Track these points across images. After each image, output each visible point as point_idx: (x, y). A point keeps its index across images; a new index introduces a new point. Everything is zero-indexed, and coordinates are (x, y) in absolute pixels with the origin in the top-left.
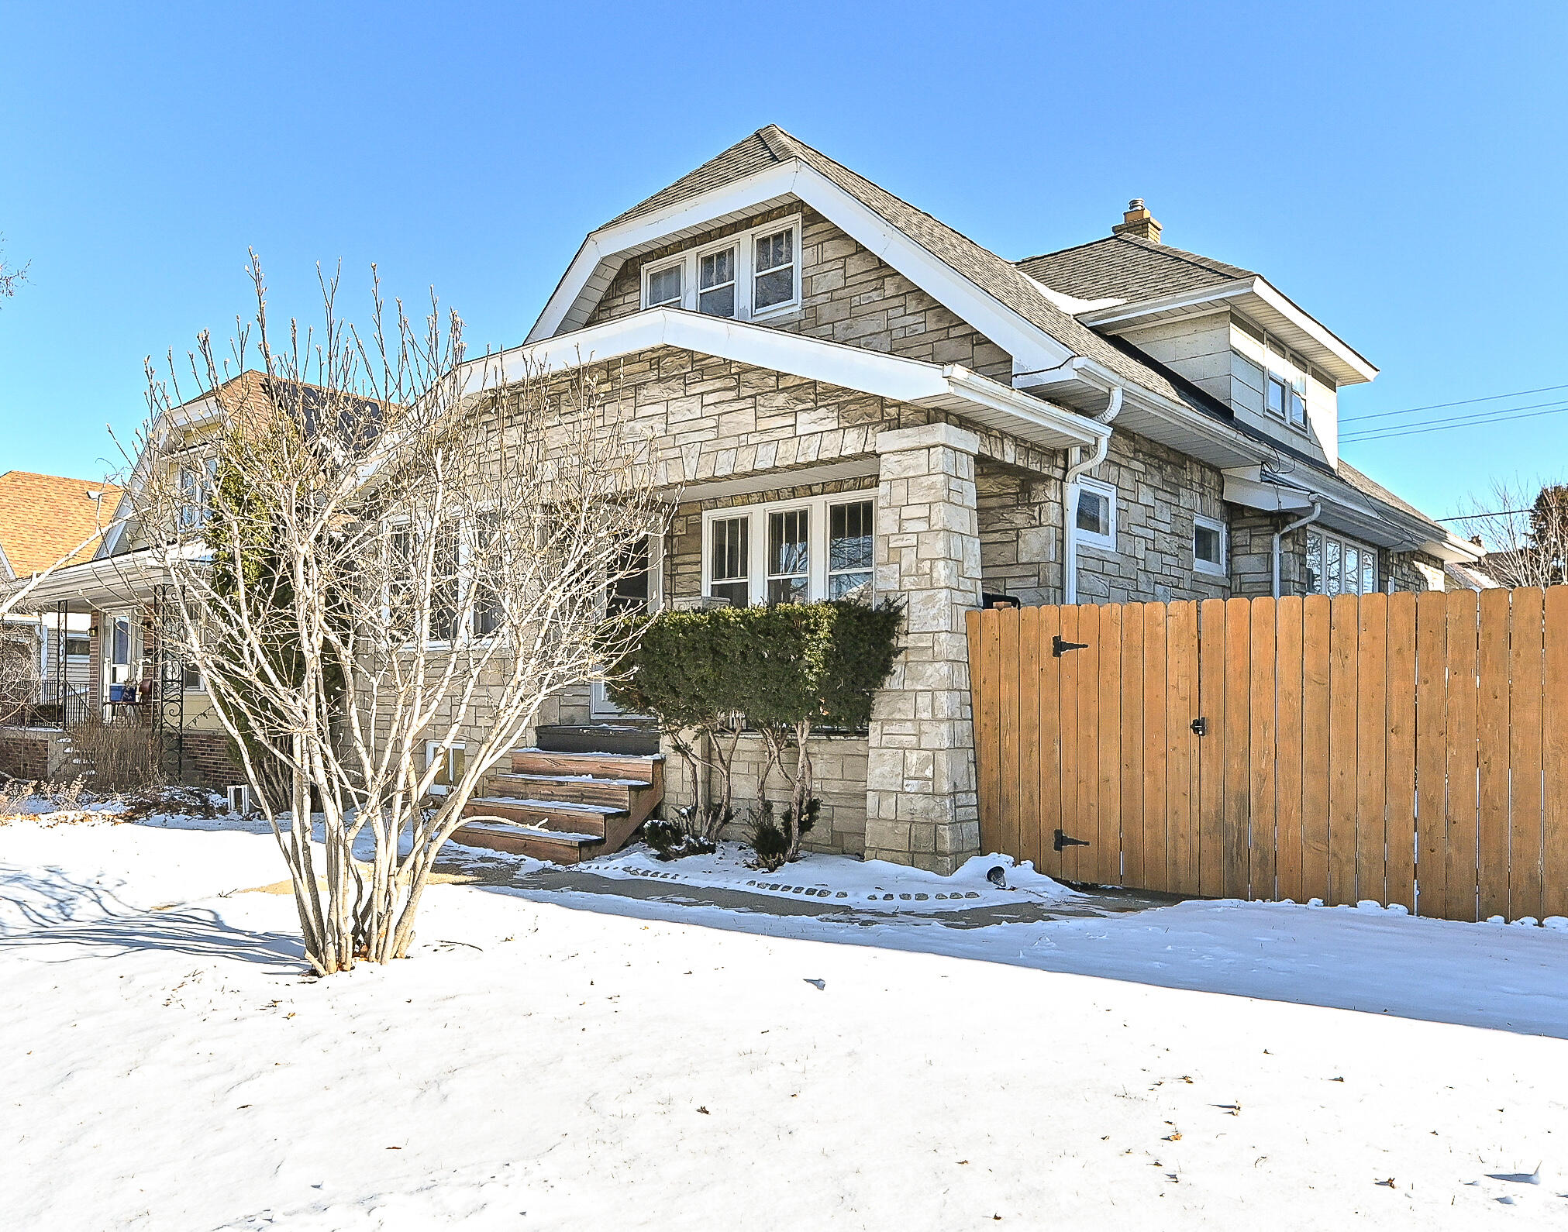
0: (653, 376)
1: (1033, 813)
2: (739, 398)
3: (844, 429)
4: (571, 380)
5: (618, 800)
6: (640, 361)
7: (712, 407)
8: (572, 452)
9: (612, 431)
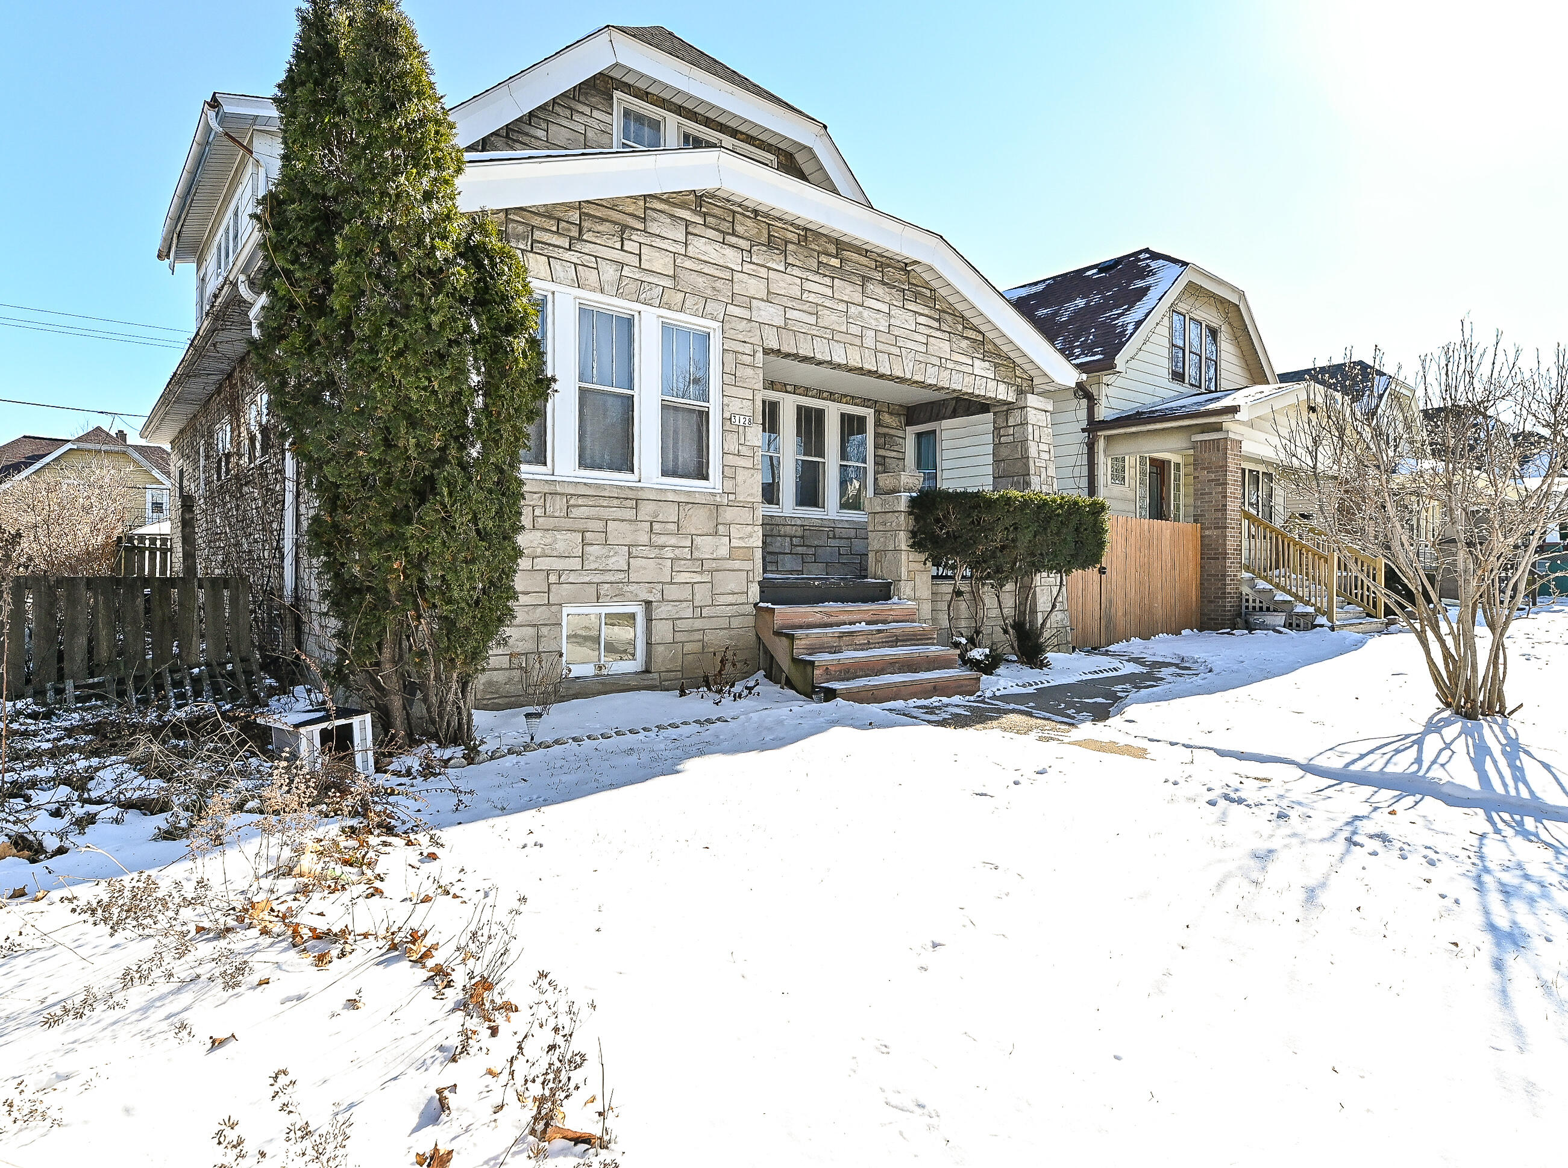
0: (879, 276)
2: (940, 329)
3: (998, 381)
4: (798, 234)
7: (923, 327)
8: (800, 307)
9: (842, 307)
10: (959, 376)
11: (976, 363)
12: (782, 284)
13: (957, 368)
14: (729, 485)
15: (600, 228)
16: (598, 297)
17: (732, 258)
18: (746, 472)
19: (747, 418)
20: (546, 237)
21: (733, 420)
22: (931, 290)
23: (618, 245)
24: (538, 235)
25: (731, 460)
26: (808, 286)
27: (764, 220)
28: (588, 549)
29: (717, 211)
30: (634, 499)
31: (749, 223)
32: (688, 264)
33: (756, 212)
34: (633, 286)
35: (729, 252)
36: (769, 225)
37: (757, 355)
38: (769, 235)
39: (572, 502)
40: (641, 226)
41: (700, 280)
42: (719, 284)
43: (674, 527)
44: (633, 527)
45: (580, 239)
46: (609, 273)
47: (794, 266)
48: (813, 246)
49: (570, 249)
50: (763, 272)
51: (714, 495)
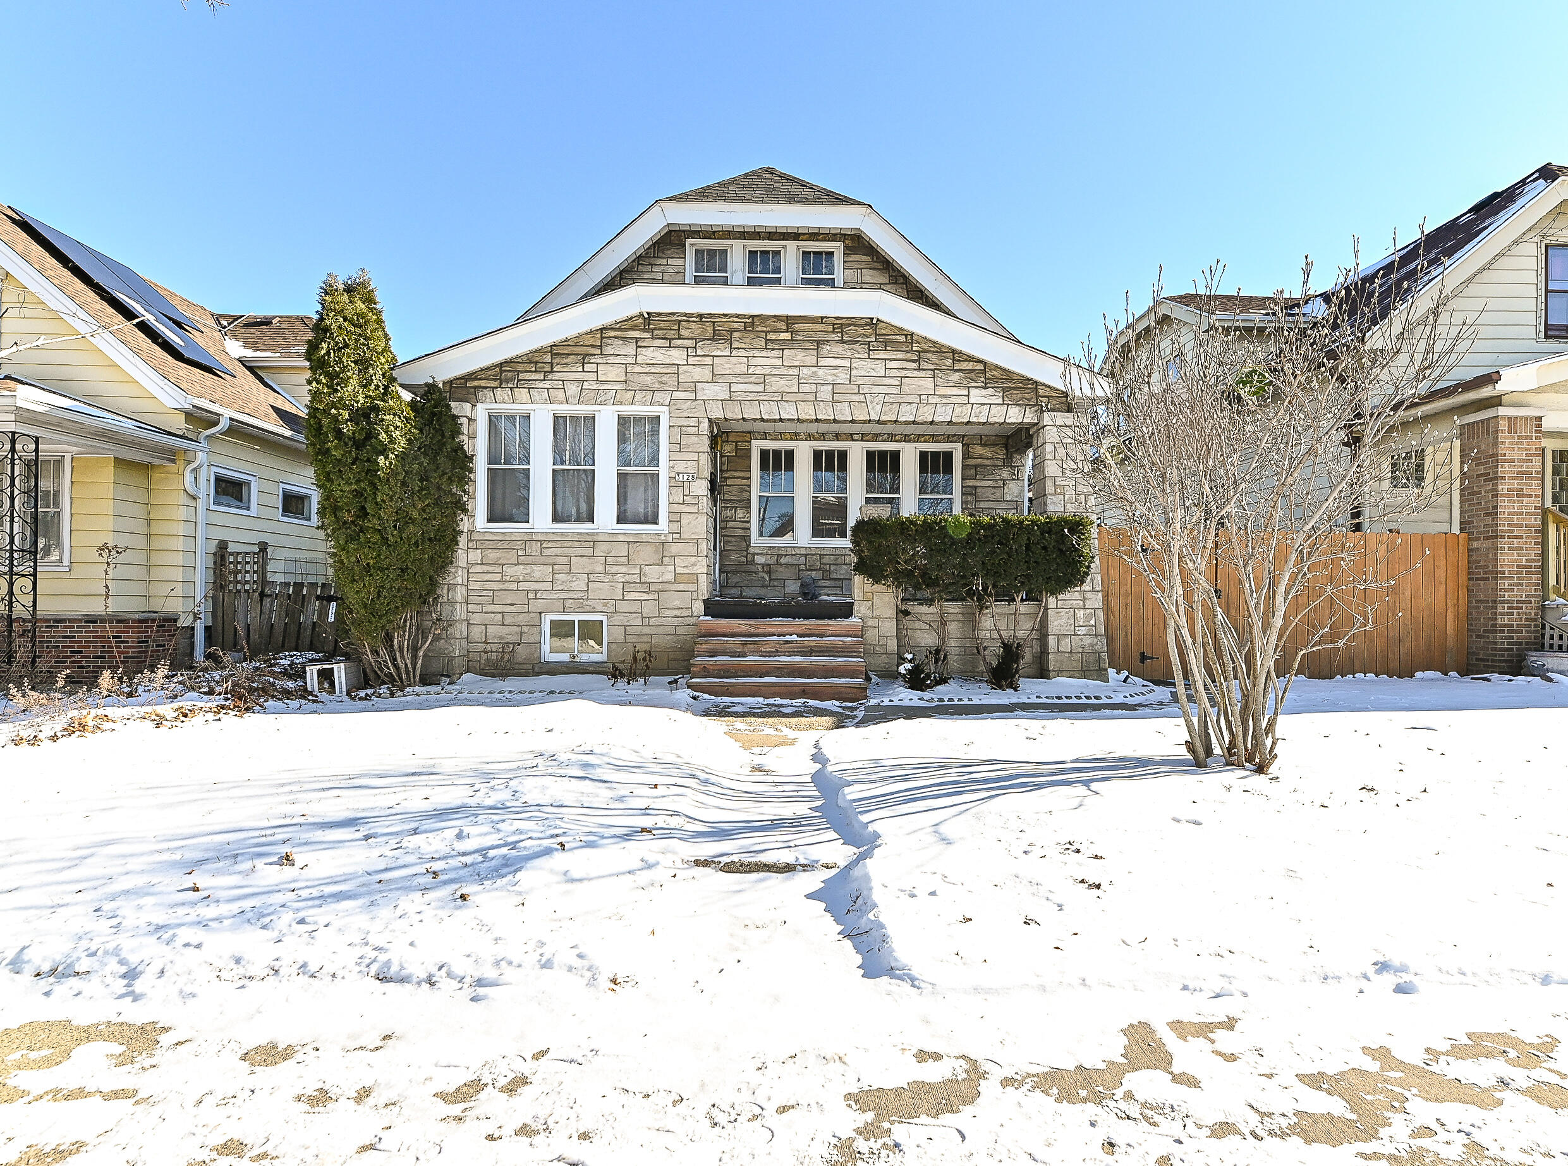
0: (837, 337)
1: (1127, 645)
2: (919, 369)
3: (1008, 405)
4: (745, 323)
5: (855, 652)
6: (822, 323)
7: (896, 370)
8: (747, 380)
9: (795, 371)
10: (948, 407)
11: (973, 392)
12: (727, 366)
13: (944, 401)
14: (675, 527)
15: (566, 361)
16: (565, 407)
17: (677, 356)
18: (690, 516)
19: (691, 475)
20: (527, 376)
21: (677, 477)
22: (906, 336)
23: (580, 369)
24: (521, 376)
25: (676, 508)
26: (753, 361)
27: (709, 320)
28: (557, 576)
29: (663, 325)
30: (593, 541)
31: (694, 326)
32: (638, 369)
33: (701, 316)
34: (592, 394)
35: (674, 352)
36: (714, 322)
37: (702, 425)
38: (714, 330)
39: (544, 546)
40: (599, 351)
41: (648, 378)
42: (665, 379)
43: (624, 560)
44: (591, 560)
45: (552, 372)
46: (573, 389)
47: (739, 349)
48: (760, 329)
49: (544, 380)
50: (708, 360)
51: (660, 535)
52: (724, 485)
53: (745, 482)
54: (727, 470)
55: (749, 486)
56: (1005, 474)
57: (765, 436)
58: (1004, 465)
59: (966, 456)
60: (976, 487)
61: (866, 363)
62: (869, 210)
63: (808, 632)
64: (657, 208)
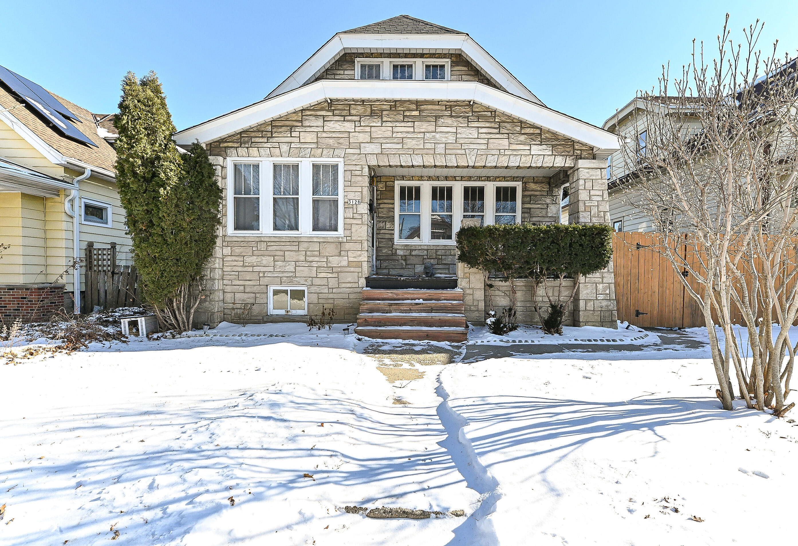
0: (448, 113)
1: (628, 304)
2: (499, 133)
3: (555, 155)
4: (390, 105)
5: (459, 310)
6: (439, 105)
7: (485, 134)
8: (391, 141)
9: (422, 135)
10: (517, 157)
11: (534, 147)
12: (379, 132)
13: (515, 153)
14: (348, 233)
15: (280, 130)
16: (280, 159)
17: (349, 126)
18: (357, 226)
19: (357, 201)
20: (257, 140)
21: (349, 202)
22: (491, 112)
23: (289, 135)
24: (253, 140)
25: (348, 221)
26: (396, 129)
27: (368, 103)
28: (276, 263)
29: (340, 107)
30: (298, 241)
31: (359, 107)
32: (324, 135)
33: (363, 101)
34: (296, 151)
35: (347, 124)
36: (371, 105)
37: (364, 170)
38: (372, 110)
39: (268, 244)
40: (300, 124)
41: (331, 141)
42: (341, 141)
43: (317, 253)
44: (297, 254)
45: (272, 137)
46: (285, 148)
47: (387, 121)
48: (400, 109)
49: (267, 142)
50: (368, 129)
51: (338, 238)
52: (379, 208)
53: (391, 206)
54: (380, 199)
55: (394, 208)
56: (548, 201)
57: (403, 178)
58: (548, 195)
59: (524, 189)
60: (530, 209)
61: (466, 130)
62: (467, 37)
63: (430, 297)
64: (337, 38)
